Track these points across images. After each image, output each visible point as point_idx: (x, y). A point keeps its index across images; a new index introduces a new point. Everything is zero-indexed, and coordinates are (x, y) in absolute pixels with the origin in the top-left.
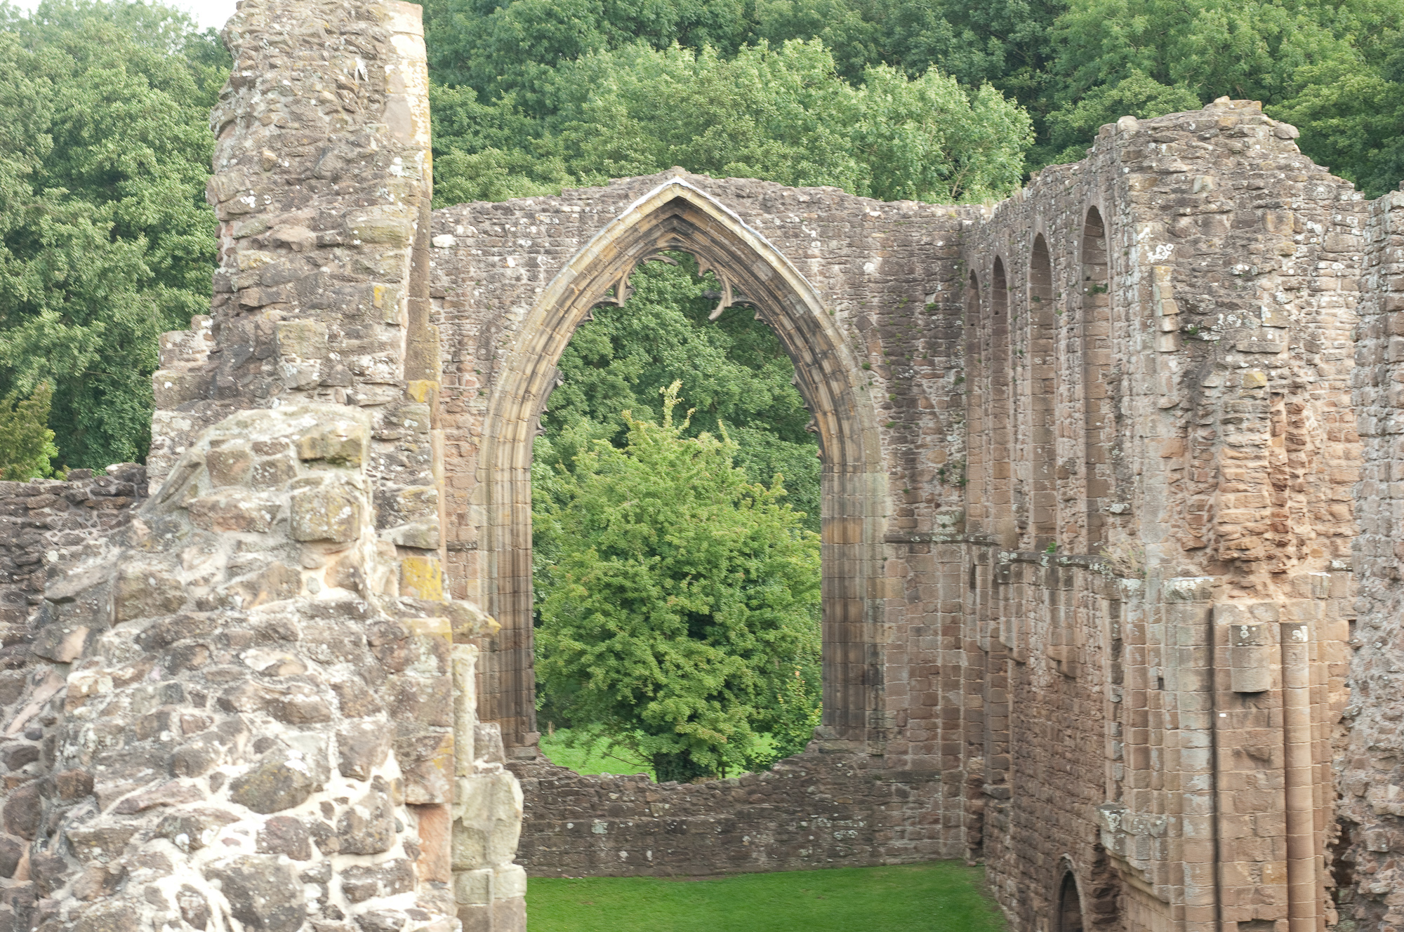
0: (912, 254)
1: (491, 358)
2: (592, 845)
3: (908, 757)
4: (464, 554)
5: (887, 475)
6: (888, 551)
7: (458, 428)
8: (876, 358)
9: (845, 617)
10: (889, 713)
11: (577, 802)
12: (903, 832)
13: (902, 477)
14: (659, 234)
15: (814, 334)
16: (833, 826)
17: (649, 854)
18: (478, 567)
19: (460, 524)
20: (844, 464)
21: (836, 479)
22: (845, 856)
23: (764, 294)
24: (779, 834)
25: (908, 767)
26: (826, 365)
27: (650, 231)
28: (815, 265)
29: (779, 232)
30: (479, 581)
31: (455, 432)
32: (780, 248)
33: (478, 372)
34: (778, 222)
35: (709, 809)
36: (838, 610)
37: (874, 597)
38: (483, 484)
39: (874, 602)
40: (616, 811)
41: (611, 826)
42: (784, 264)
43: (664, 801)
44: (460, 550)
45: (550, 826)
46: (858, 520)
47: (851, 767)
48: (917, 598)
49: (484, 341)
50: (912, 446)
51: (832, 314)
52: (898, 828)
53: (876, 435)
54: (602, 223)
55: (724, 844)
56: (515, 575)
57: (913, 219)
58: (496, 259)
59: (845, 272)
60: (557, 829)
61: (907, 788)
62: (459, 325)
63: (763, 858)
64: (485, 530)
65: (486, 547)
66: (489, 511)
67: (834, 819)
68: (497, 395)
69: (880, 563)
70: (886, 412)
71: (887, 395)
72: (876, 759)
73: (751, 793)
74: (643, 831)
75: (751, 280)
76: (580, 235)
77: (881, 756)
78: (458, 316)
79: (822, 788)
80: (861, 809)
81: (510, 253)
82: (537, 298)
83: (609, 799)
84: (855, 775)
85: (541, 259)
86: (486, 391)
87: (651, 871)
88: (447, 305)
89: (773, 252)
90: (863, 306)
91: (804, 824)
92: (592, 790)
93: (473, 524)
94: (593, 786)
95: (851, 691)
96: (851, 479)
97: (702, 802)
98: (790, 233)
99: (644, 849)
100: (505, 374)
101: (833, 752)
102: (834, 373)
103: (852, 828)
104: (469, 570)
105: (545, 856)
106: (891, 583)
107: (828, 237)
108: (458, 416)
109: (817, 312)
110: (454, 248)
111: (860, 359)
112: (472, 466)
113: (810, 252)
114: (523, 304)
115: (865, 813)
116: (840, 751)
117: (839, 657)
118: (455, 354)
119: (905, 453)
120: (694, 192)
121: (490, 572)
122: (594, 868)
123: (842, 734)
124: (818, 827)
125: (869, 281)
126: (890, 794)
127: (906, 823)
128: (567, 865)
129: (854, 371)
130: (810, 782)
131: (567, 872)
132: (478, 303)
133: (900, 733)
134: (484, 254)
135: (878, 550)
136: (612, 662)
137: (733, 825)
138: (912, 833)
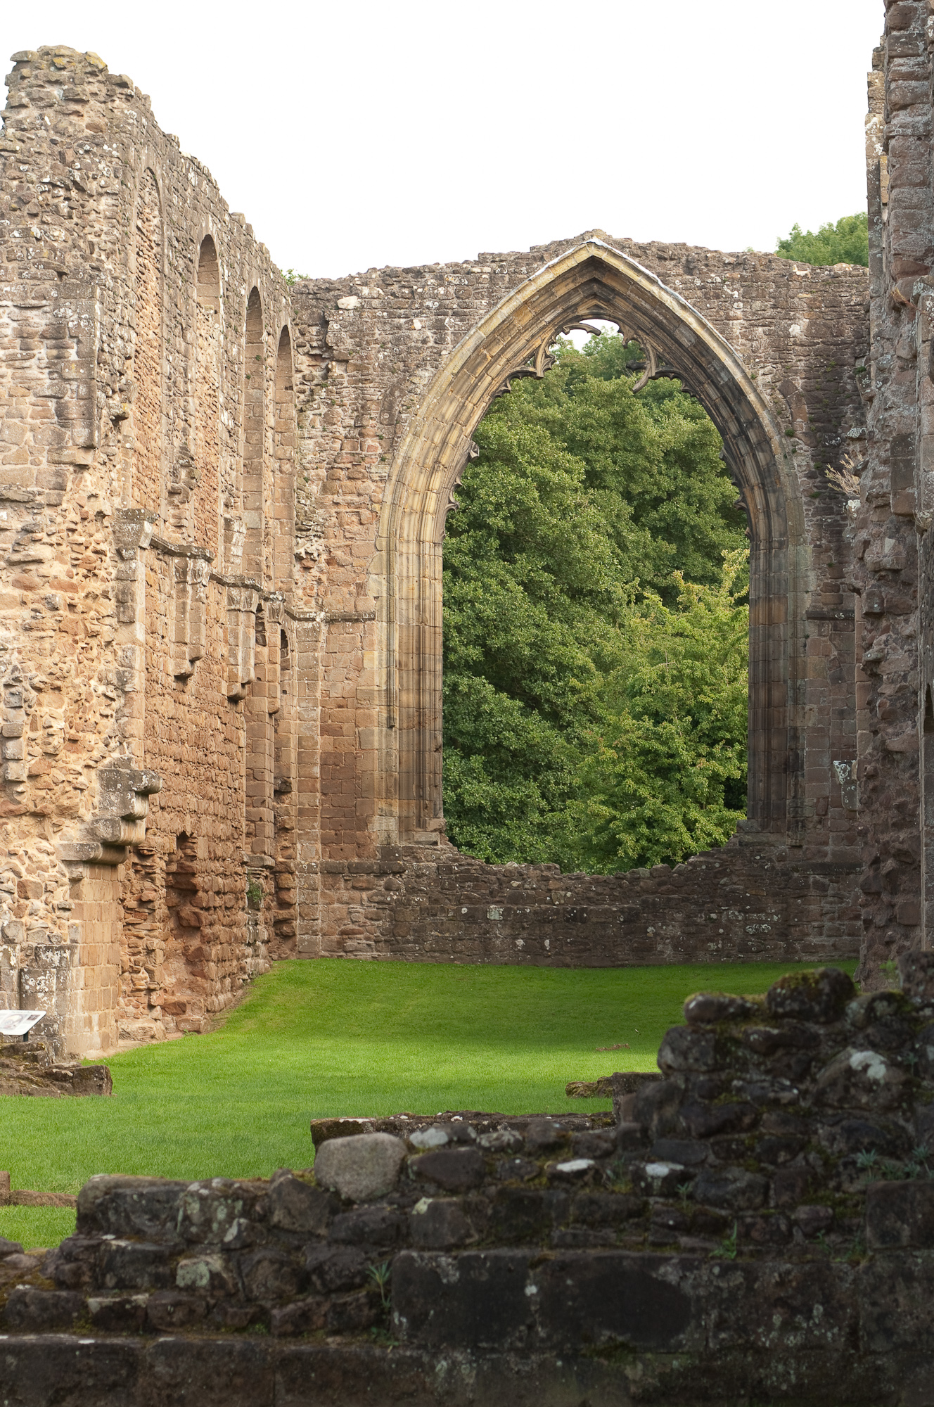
0: (841, 316)
1: (394, 423)
2: (487, 932)
3: (829, 849)
4: (361, 625)
5: (810, 548)
6: (811, 628)
7: (359, 495)
8: (801, 425)
9: (769, 704)
10: (809, 801)
11: (475, 888)
12: (821, 927)
13: (827, 550)
14: (576, 299)
15: (739, 403)
16: (745, 919)
17: (547, 942)
18: (375, 638)
19: (358, 594)
20: (769, 541)
21: (762, 556)
22: (757, 952)
23: (688, 362)
24: (687, 925)
25: (828, 859)
26: (752, 435)
27: (568, 295)
28: (737, 327)
29: (699, 293)
30: (376, 653)
31: (356, 499)
32: (701, 310)
33: (381, 438)
34: (698, 282)
35: (614, 899)
36: (762, 695)
37: (794, 678)
38: (384, 553)
39: (794, 683)
40: (516, 898)
41: (507, 912)
42: (704, 326)
43: (567, 889)
44: (357, 621)
45: (443, 910)
46: (782, 598)
47: (770, 860)
48: (841, 678)
49: (388, 406)
50: (838, 518)
51: (754, 377)
52: (816, 924)
53: (800, 505)
54: (513, 284)
55: (626, 934)
56: (420, 652)
57: (843, 278)
58: (402, 321)
59: (768, 335)
60: (451, 914)
61: (826, 881)
62: (362, 389)
63: (669, 951)
64: (384, 600)
65: (384, 619)
66: (388, 582)
67: (746, 912)
68: (399, 461)
69: (803, 640)
70: (811, 481)
71: (812, 464)
72: (796, 851)
73: (660, 884)
74: (542, 919)
75: (675, 347)
76: (490, 296)
77: (800, 847)
78: (361, 380)
79: (735, 879)
80: (775, 902)
81: (417, 316)
82: (443, 361)
83: (511, 887)
84: (773, 868)
85: (448, 321)
86: (388, 456)
87: (549, 961)
88: (350, 368)
89: (693, 313)
90: (787, 369)
91: (713, 916)
92: (493, 878)
93: (371, 594)
94: (495, 873)
95: (773, 781)
96: (776, 556)
97: (607, 891)
98: (712, 294)
99: (542, 938)
100: (408, 440)
101: (753, 844)
102: (759, 443)
103: (766, 922)
104: (366, 641)
105: (437, 942)
106: (813, 661)
107: (752, 298)
108: (359, 482)
109: (738, 376)
110: (359, 310)
111: (783, 426)
112: (373, 535)
113: (731, 314)
114: (429, 367)
115: (780, 906)
116: (759, 843)
117: (762, 744)
118: (358, 419)
119: (829, 525)
120: (610, 252)
121: (389, 645)
122: (489, 956)
123: (764, 826)
124: (729, 920)
125: (795, 344)
126: (807, 887)
127: (825, 918)
128: (461, 952)
129: (776, 440)
130: (723, 873)
131: (460, 959)
132: (382, 366)
133: (820, 822)
134: (389, 316)
135: (800, 627)
136: (644, 829)
137: (637, 914)
138: (830, 929)
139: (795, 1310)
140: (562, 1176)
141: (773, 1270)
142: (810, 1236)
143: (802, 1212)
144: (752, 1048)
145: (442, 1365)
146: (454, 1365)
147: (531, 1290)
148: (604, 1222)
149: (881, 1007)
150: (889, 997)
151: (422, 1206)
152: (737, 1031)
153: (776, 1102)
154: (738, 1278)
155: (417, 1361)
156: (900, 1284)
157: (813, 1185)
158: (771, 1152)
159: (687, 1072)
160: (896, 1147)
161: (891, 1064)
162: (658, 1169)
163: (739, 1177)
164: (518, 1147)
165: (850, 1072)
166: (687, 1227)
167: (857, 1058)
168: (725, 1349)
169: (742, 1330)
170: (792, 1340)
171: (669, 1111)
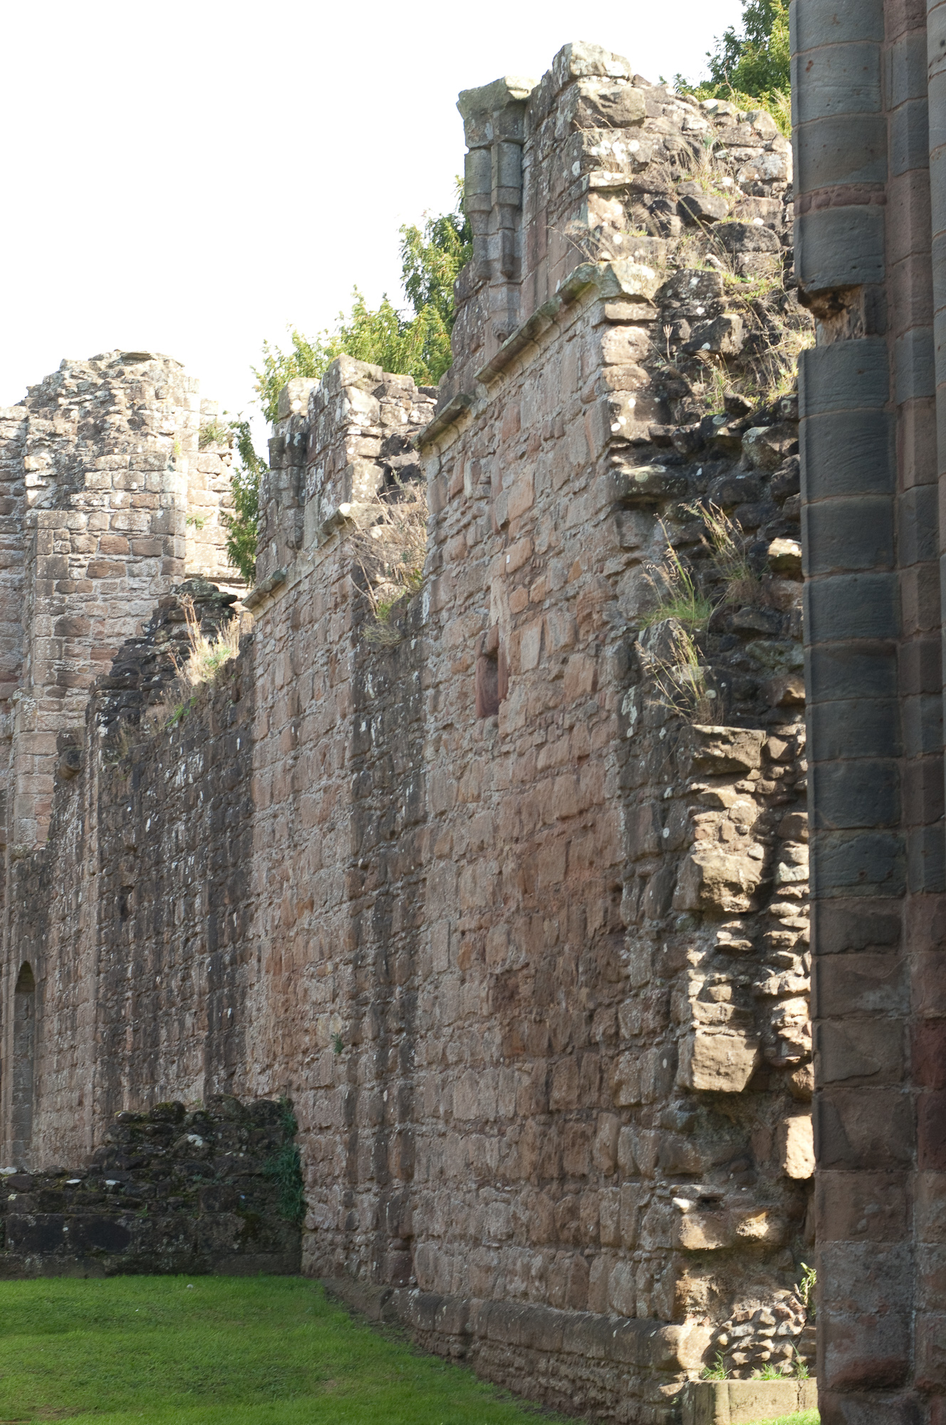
139: (172, 1237)
140: (69, 1186)
141: (163, 1222)
142: (176, 1209)
143: (171, 1200)
144: (146, 1134)
145: (28, 1260)
146: (33, 1260)
147: (66, 1229)
148: (89, 1204)
149: (199, 1117)
150: (200, 1113)
151: (12, 1197)
152: (138, 1127)
153: (156, 1156)
154: (150, 1224)
155: (17, 1259)
156: (214, 1226)
157: (175, 1188)
158: (156, 1175)
159: (118, 1143)
160: (208, 1174)
161: (204, 1140)
162: (111, 1182)
163: (144, 1186)
164: (46, 1175)
165: (188, 1143)
166: (124, 1206)
167: (191, 1138)
168: (144, 1253)
169: (151, 1245)
170: (170, 1250)
171: (111, 1159)
